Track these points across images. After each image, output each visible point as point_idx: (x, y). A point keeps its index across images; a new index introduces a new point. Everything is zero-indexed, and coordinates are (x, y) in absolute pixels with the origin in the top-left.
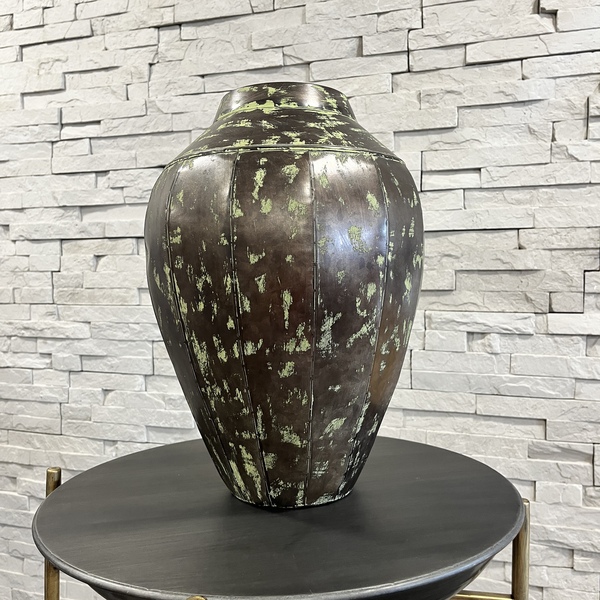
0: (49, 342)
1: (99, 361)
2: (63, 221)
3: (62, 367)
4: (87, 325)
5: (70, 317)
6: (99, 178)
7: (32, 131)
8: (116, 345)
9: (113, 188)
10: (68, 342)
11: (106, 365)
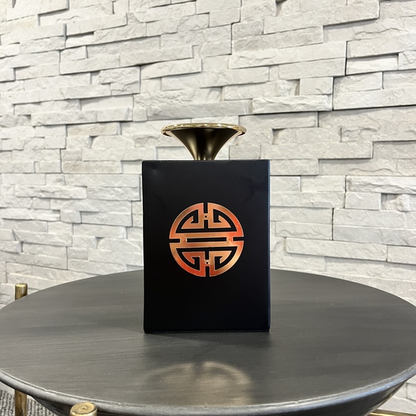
0: (59, 201)
1: (93, 216)
2: (68, 111)
3: (68, 220)
4: (85, 189)
5: (72, 182)
6: (93, 77)
7: (46, 42)
8: (105, 204)
9: (103, 84)
10: (71, 201)
11: (98, 218)
